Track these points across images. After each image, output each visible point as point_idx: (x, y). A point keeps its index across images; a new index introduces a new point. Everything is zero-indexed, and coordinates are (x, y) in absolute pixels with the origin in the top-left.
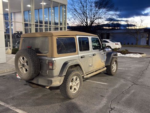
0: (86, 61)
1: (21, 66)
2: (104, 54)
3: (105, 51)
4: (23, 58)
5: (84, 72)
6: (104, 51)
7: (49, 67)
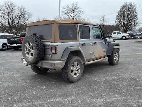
0: (87, 49)
1: (28, 51)
2: (106, 43)
3: (107, 41)
4: (29, 44)
5: (85, 59)
6: (105, 41)
7: (52, 52)
